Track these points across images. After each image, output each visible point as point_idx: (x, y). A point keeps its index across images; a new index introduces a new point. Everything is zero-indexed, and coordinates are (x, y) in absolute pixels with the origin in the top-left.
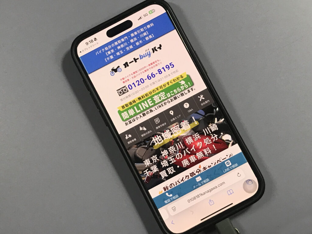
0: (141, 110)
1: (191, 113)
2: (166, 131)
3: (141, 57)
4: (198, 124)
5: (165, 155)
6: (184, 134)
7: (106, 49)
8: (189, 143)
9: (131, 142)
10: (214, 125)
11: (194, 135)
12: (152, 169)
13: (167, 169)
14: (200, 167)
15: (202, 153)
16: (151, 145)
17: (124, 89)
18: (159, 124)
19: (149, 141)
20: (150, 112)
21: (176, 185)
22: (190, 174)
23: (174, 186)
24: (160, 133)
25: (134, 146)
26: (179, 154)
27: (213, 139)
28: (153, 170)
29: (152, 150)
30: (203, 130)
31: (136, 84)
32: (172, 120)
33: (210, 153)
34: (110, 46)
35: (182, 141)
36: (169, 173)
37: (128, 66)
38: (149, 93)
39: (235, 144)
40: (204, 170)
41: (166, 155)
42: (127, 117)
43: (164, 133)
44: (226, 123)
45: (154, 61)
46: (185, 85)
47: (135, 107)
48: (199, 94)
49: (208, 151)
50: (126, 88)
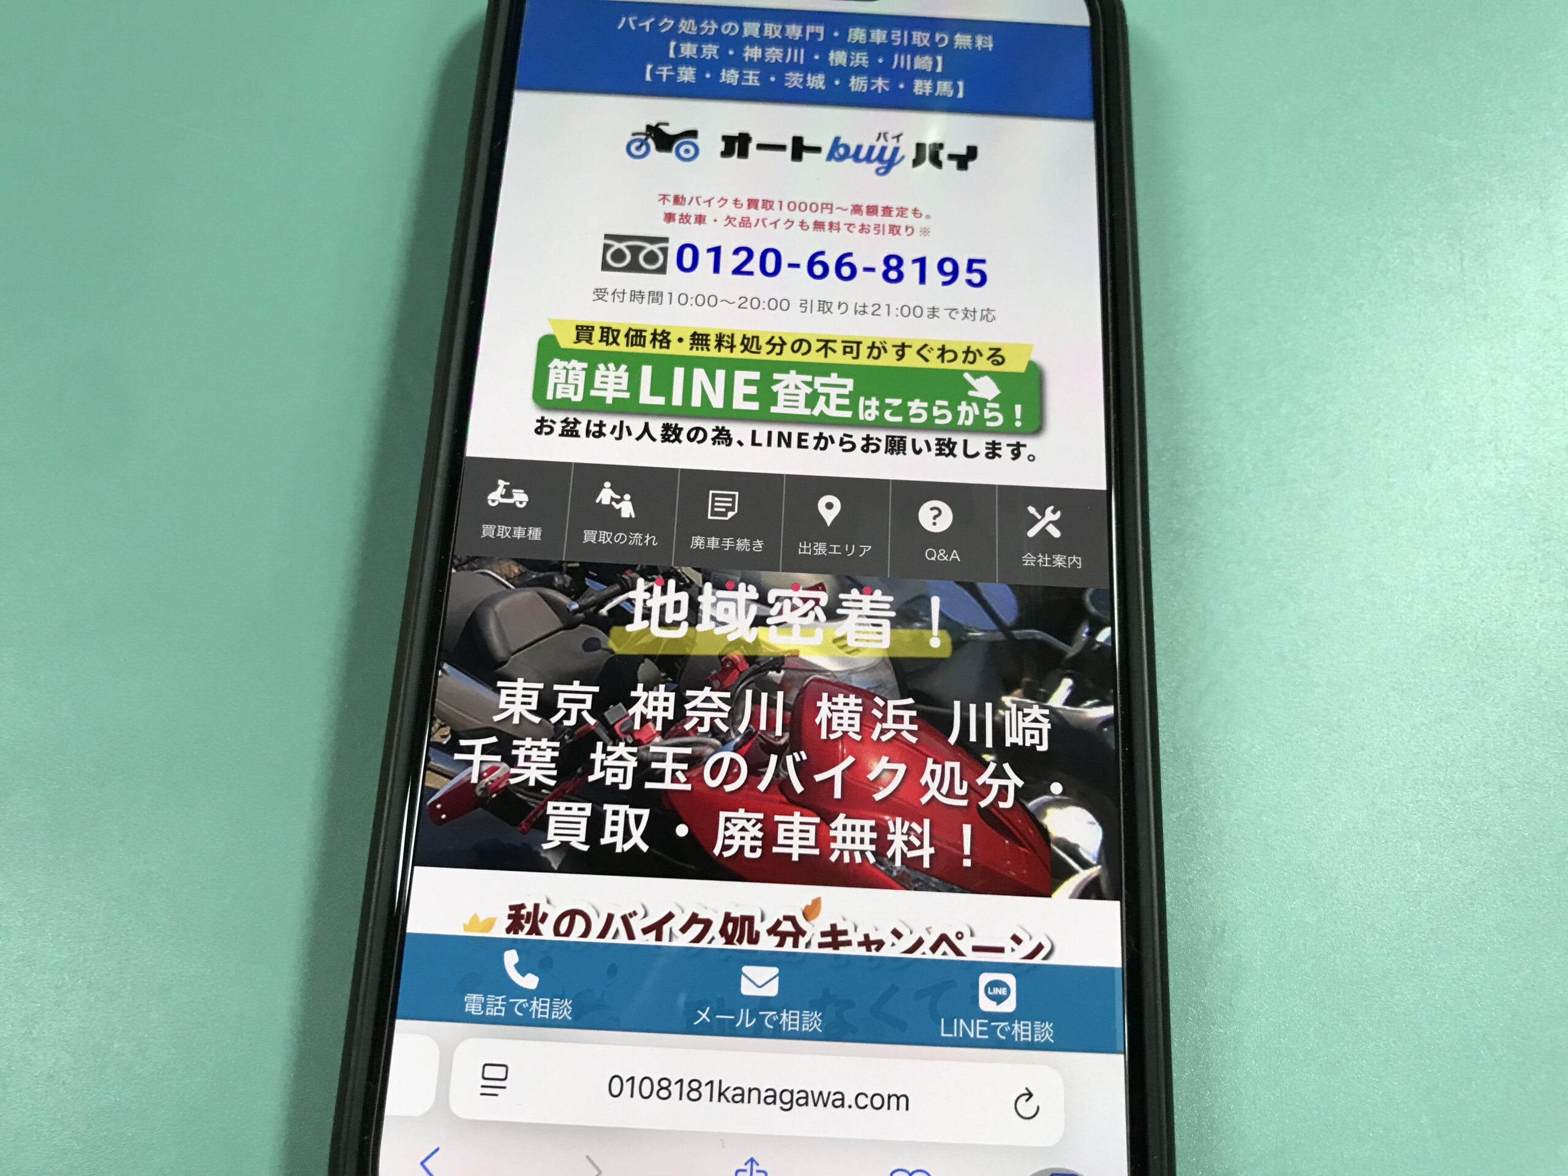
0: (669, 399)
1: (940, 571)
2: (736, 589)
3: (839, 151)
4: (947, 653)
5: (643, 716)
6: (827, 662)
7: (687, 26)
8: (830, 731)
9: (503, 531)
10: (1036, 711)
11: (885, 700)
12: (521, 753)
13: (609, 808)
14: (810, 912)
15: (869, 835)
16: (604, 611)
17: (649, 247)
18: (720, 529)
19: (608, 585)
20: (713, 439)
21: (603, 935)
22: (728, 918)
23: (586, 934)
24: (697, 578)
25: (505, 565)
26: (733, 762)
27: (988, 788)
28: (521, 762)
29: (591, 645)
30: (957, 705)
31: (730, 263)
32: (804, 549)
33: (921, 858)
34: (714, 26)
35: (794, 693)
36: (603, 841)
37: (743, 153)
38: (769, 343)
39: (1100, 897)
40: (821, 945)
41: (655, 719)
42: (570, 395)
43: (721, 594)
44: (1111, 742)
45: (894, 204)
46: (992, 410)
47: (647, 371)
48: (1044, 497)
49: (917, 843)
50: (664, 251)
